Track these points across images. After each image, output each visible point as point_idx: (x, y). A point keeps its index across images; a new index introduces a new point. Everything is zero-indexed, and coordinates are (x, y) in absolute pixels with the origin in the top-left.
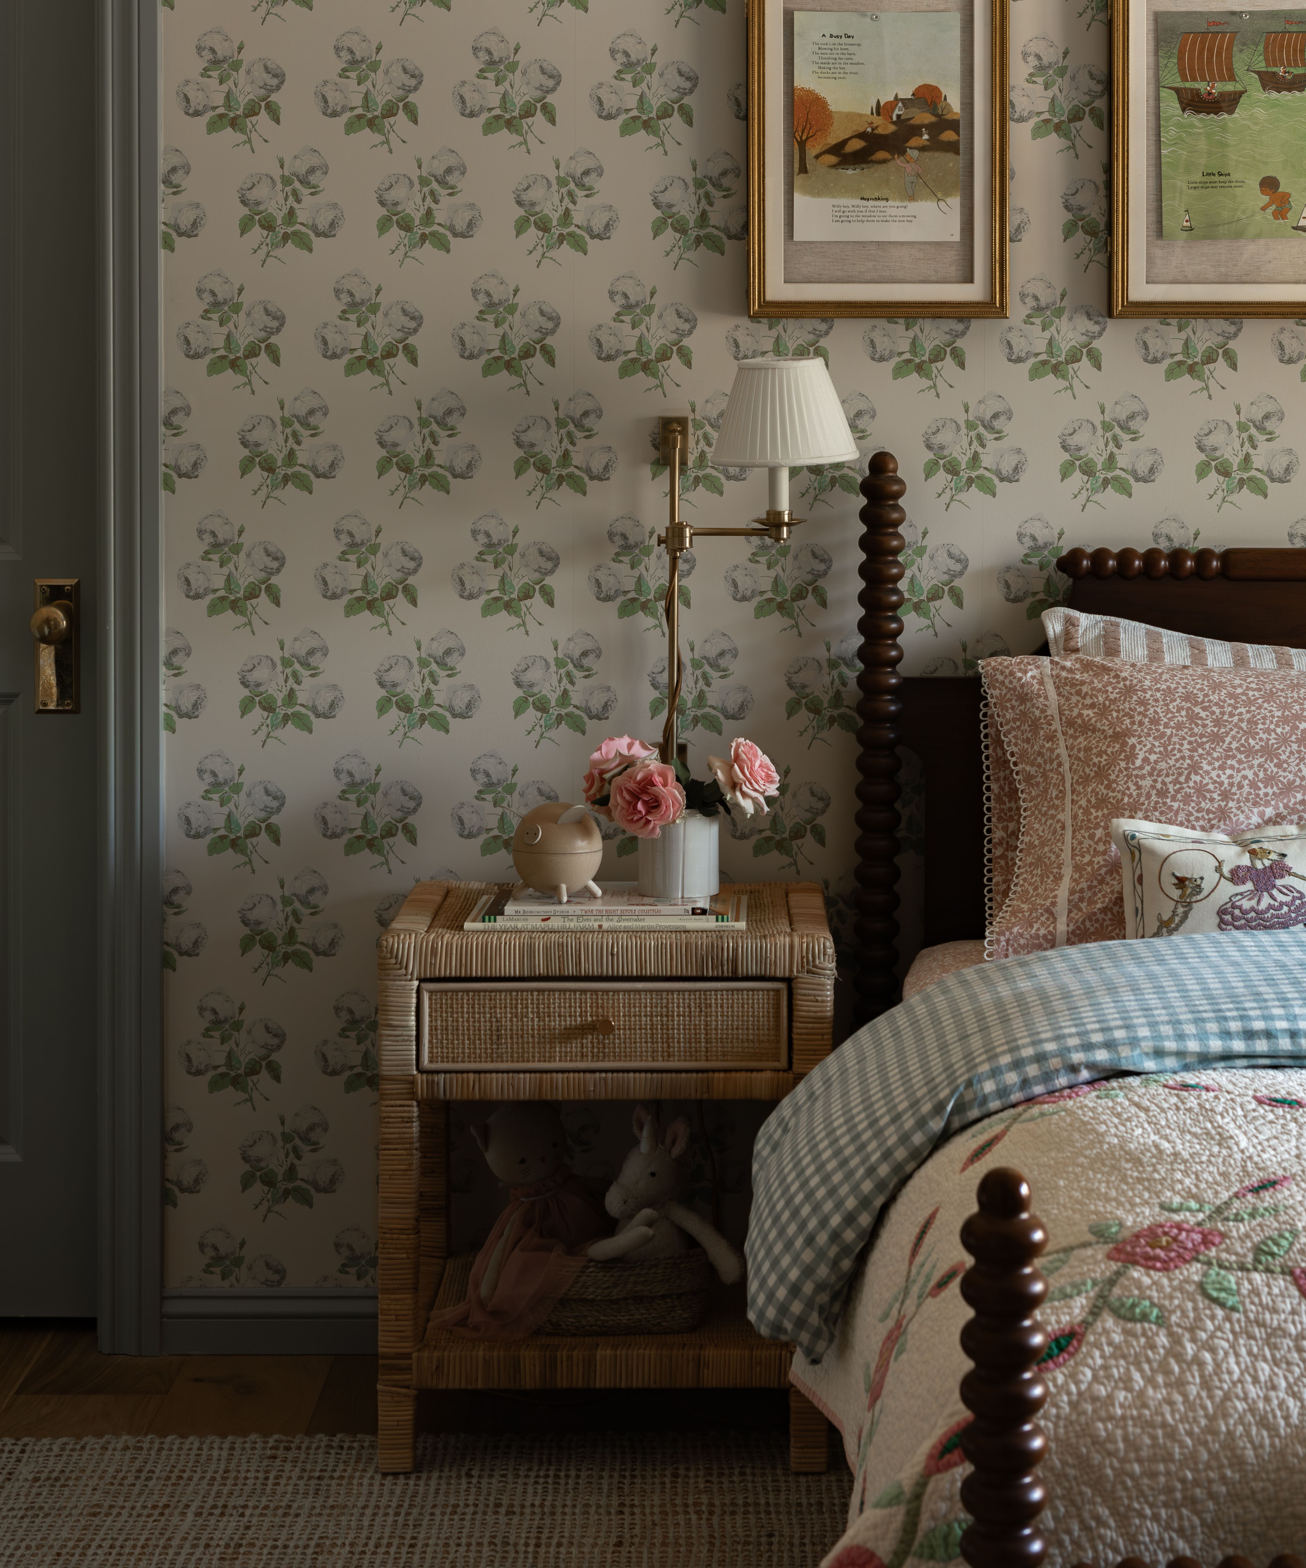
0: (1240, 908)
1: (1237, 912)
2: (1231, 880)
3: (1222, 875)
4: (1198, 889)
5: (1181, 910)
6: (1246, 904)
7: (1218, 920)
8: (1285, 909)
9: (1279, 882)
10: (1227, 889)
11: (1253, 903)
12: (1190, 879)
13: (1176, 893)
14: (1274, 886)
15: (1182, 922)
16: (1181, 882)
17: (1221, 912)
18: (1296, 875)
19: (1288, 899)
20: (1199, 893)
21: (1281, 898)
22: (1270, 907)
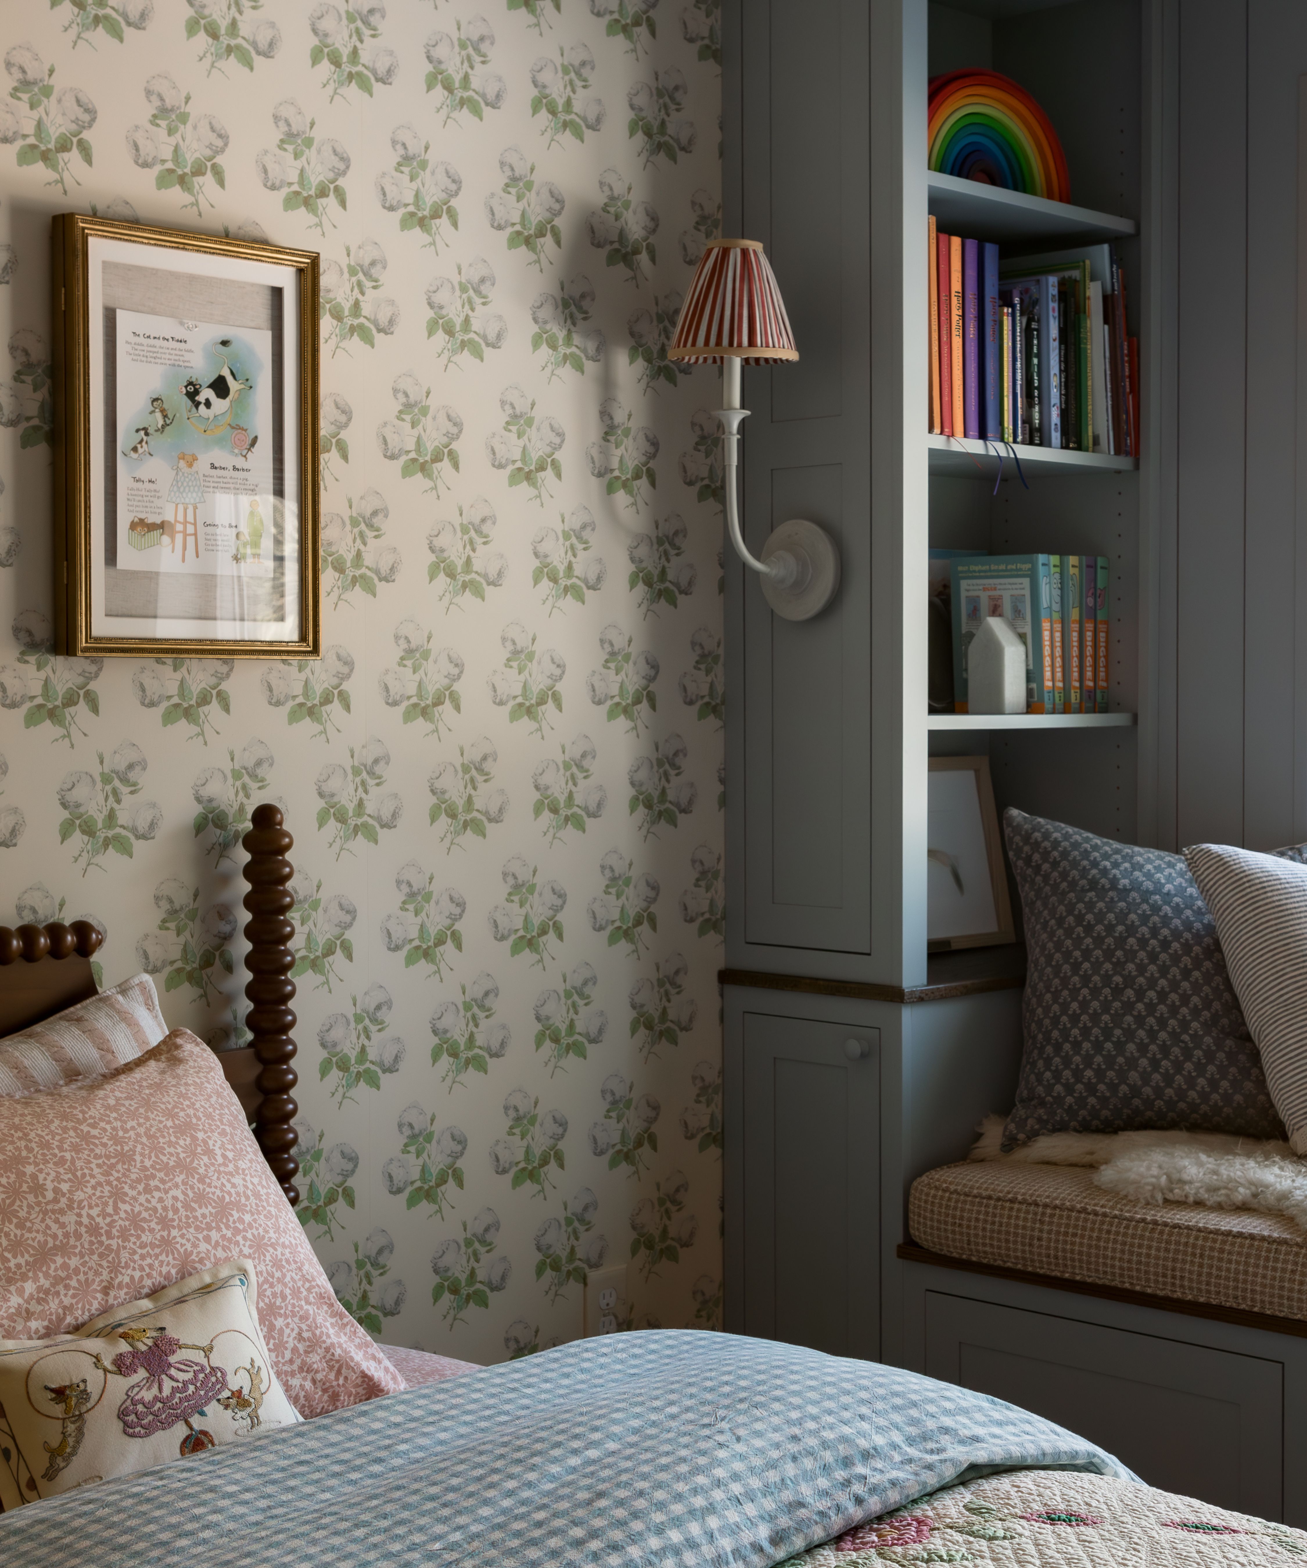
0: (142, 1402)
1: (140, 1408)
2: (120, 1372)
3: (106, 1370)
4: (84, 1395)
5: (71, 1428)
6: (148, 1395)
7: (121, 1424)
8: (191, 1388)
9: (172, 1359)
10: (119, 1385)
11: (155, 1390)
12: (70, 1387)
13: (58, 1410)
14: (170, 1365)
15: (78, 1442)
16: (60, 1394)
17: (122, 1414)
18: (187, 1347)
19: (190, 1375)
20: (87, 1399)
21: (182, 1376)
22: (174, 1390)
